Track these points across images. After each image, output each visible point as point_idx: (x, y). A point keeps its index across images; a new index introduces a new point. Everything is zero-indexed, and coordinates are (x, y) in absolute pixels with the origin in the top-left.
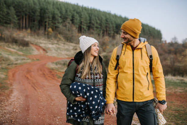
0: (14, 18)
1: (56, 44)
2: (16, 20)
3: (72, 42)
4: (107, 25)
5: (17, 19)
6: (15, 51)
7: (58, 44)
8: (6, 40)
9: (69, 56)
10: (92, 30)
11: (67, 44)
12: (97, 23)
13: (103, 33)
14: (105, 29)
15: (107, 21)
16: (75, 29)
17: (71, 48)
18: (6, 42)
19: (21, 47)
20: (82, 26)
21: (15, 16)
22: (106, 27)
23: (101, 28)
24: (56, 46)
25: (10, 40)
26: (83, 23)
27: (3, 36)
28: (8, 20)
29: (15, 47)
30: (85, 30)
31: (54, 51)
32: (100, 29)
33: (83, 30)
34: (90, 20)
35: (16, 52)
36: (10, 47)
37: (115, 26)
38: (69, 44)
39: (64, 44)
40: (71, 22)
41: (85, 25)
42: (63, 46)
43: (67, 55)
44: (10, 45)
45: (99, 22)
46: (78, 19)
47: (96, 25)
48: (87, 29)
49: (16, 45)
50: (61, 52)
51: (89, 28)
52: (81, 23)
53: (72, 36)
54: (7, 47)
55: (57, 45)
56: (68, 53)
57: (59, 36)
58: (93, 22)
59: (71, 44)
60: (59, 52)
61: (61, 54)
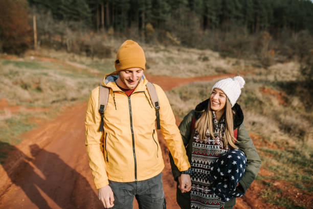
0: (85, 9)
1: (164, 50)
2: (88, 13)
3: (193, 47)
4: (257, 11)
5: (89, 10)
6: (83, 67)
7: (168, 51)
8: (69, 49)
9: (197, 73)
10: (226, 24)
11: (184, 51)
12: (237, 8)
13: (250, 27)
14: (253, 20)
15: (255, 2)
16: (197, 20)
17: (195, 57)
18: (69, 52)
19: (96, 59)
20: (209, 16)
21: (87, 6)
22: (256, 14)
23: (245, 18)
24: (164, 55)
25: (77, 48)
26: (209, 10)
27: (64, 42)
28: (75, 12)
29: (84, 59)
30: (215, 24)
31: (161, 64)
32: (243, 20)
33: (209, 23)
34: (224, 3)
35: (85, 70)
36: (75, 61)
37: (272, 12)
38: (187, 50)
39: (179, 50)
40: (188, 9)
41: (214, 13)
42: (179, 54)
43: (191, 71)
44: (77, 57)
45: (240, 6)
46: (201, 2)
47: (234, 12)
48: (217, 22)
49: (88, 56)
50: (178, 65)
51: (222, 18)
52: (206, 10)
53: (193, 35)
54: (70, 60)
55: (166, 53)
56: (192, 67)
57: (168, 35)
58: (229, 7)
59: (192, 50)
60: (173, 67)
61: (179, 69)
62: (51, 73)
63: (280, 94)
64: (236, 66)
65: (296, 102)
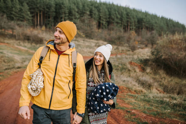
0: (28, 15)
1: (75, 40)
2: (30, 17)
3: (92, 39)
4: (129, 20)
5: (30, 15)
6: (26, 49)
7: (78, 41)
8: (17, 38)
10: (111, 26)
11: (87, 41)
12: (117, 17)
13: (124, 28)
14: (126, 24)
15: (127, 15)
16: (94, 23)
17: (93, 44)
18: (17, 40)
19: (33, 44)
20: (101, 22)
21: (29, 13)
22: (128, 21)
23: (121, 23)
25: (22, 37)
26: (102, 18)
27: (14, 34)
28: (22, 16)
29: (26, 44)
30: (105, 26)
32: (120, 24)
33: (102, 26)
34: (110, 15)
35: (27, 51)
36: (21, 45)
37: (136, 20)
38: (89, 40)
39: (84, 41)
40: (90, 17)
41: (104, 20)
42: (84, 43)
43: (90, 52)
44: (22, 43)
45: (119, 16)
46: (97, 13)
47: (116, 20)
48: (106, 25)
49: (29, 42)
50: (83, 49)
51: (109, 23)
52: (100, 18)
53: (92, 32)
54: (17, 45)
55: (76, 42)
56: (91, 50)
58: (113, 17)
59: (92, 40)
60: (80, 50)
61: (84, 51)
62: (5, 52)
63: (140, 66)
64: (116, 50)
65: (148, 70)
